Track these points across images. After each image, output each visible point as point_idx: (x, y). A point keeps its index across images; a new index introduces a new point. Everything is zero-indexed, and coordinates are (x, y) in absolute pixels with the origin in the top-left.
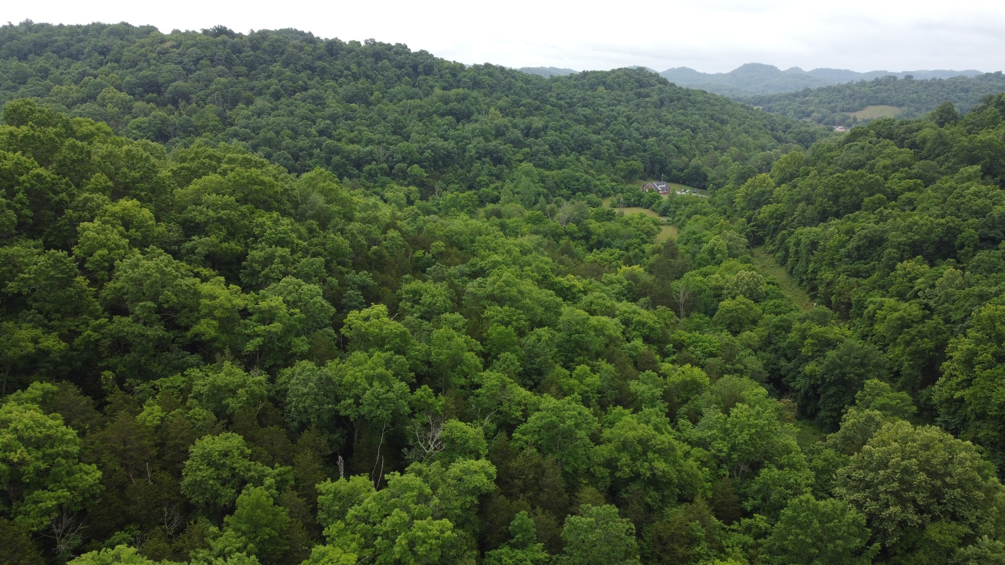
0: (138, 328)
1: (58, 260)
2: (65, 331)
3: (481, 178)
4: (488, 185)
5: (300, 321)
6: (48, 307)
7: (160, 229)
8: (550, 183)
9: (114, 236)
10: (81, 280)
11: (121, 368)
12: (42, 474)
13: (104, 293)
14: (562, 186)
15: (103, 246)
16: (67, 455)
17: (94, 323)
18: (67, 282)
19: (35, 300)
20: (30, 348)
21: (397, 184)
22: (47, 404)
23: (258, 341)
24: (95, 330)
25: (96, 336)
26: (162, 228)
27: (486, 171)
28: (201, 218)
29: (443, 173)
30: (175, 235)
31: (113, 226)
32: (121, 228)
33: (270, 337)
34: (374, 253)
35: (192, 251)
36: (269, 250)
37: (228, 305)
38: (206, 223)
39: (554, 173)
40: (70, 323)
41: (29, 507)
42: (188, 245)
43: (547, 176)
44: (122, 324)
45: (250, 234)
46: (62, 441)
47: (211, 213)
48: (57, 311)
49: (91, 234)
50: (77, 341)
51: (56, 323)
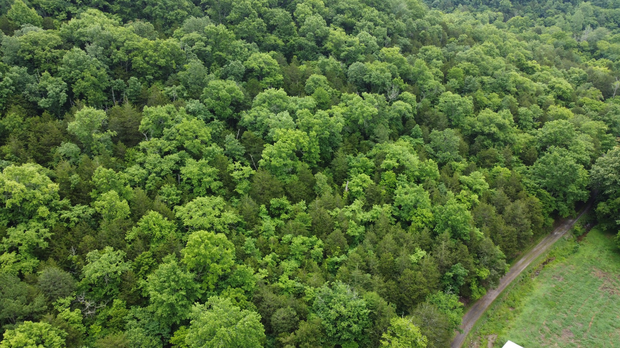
0: (306, 42)
1: (286, 15)
2: (285, 40)
3: (550, 10)
4: (553, 15)
5: (363, 48)
6: (281, 31)
7: (326, 10)
8: (602, 17)
9: (308, 10)
10: (293, 24)
11: (300, 55)
12: (268, 73)
13: (300, 30)
14: (612, 20)
15: (303, 13)
16: (275, 70)
17: (294, 38)
18: (288, 23)
19: (278, 28)
20: (273, 41)
21: (491, 10)
22: (273, 57)
23: (345, 53)
24: (294, 41)
25: (294, 43)
26: (327, 9)
27: (555, 6)
28: (343, 7)
29: (524, 5)
30: (332, 14)
31: (308, 6)
32: (311, 7)
33: (350, 52)
34: (422, 34)
35: (336, 20)
36: (365, 22)
37: (338, 38)
38: (345, 9)
39: (607, 10)
40: (287, 37)
41: (263, 81)
42: (335, 18)
43: (601, 13)
44: (302, 40)
45: (361, 16)
46: (274, 65)
47: (347, 5)
48: (284, 33)
49: (300, 8)
50: (288, 44)
51: (283, 37)
